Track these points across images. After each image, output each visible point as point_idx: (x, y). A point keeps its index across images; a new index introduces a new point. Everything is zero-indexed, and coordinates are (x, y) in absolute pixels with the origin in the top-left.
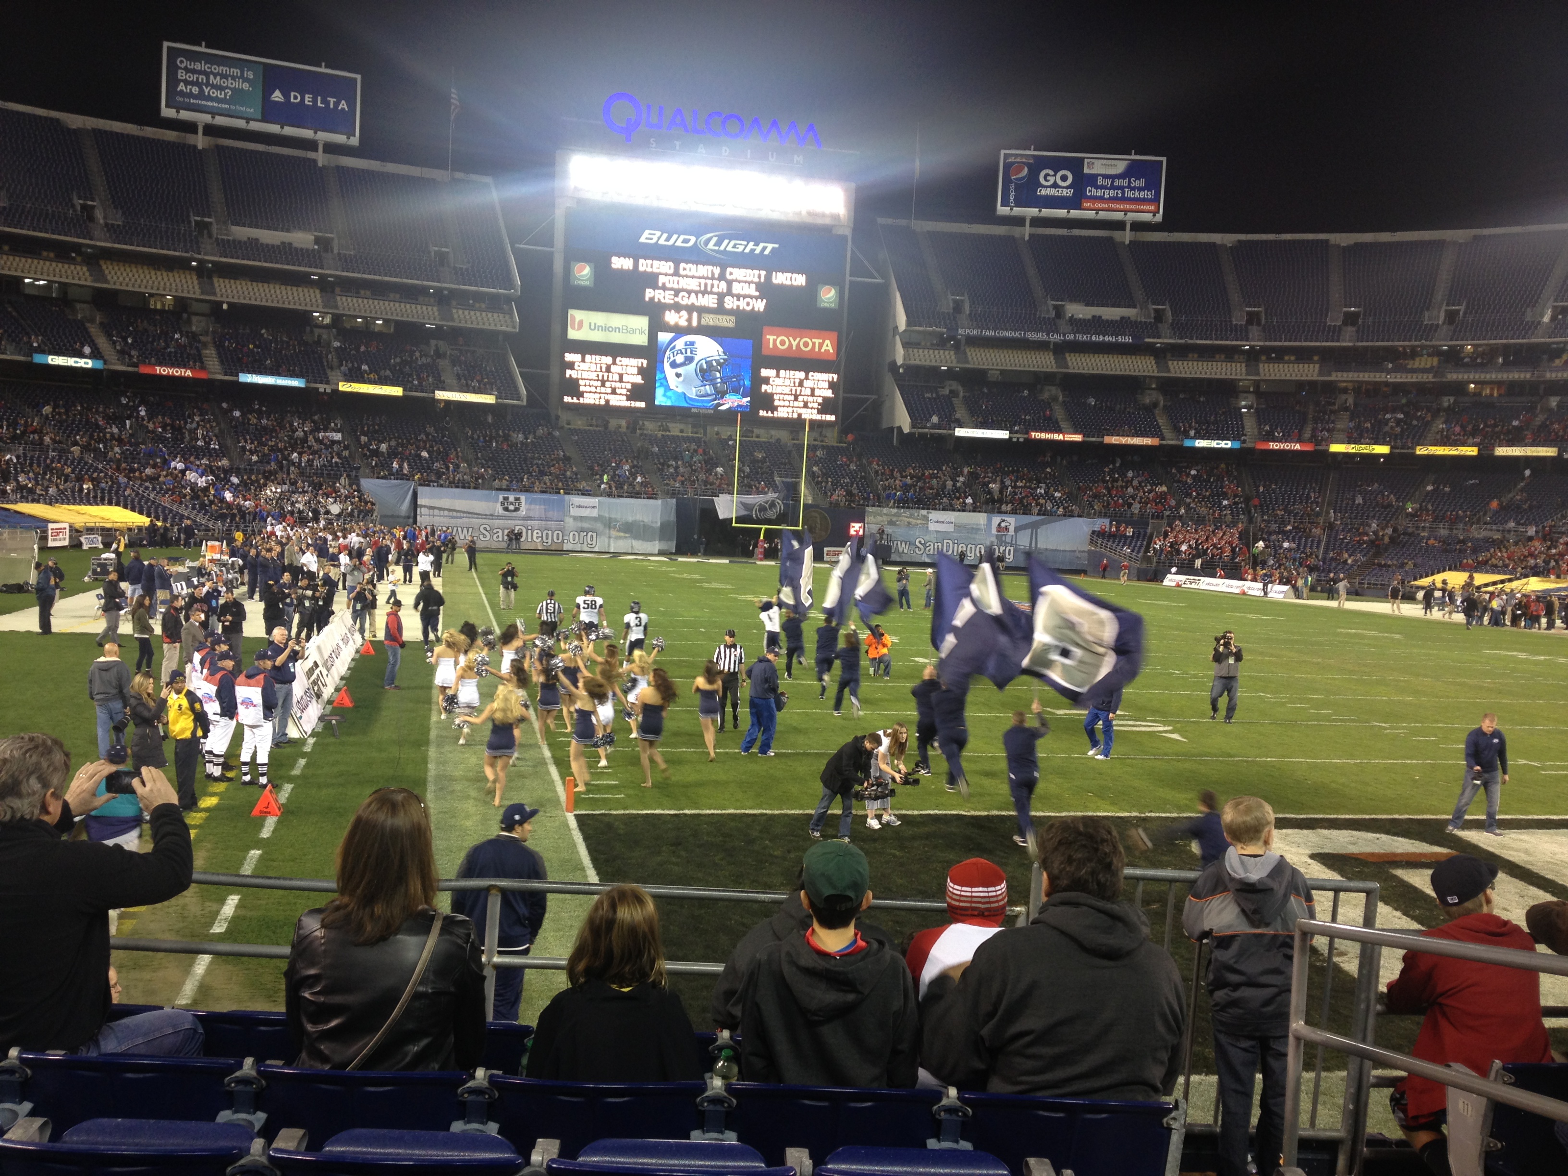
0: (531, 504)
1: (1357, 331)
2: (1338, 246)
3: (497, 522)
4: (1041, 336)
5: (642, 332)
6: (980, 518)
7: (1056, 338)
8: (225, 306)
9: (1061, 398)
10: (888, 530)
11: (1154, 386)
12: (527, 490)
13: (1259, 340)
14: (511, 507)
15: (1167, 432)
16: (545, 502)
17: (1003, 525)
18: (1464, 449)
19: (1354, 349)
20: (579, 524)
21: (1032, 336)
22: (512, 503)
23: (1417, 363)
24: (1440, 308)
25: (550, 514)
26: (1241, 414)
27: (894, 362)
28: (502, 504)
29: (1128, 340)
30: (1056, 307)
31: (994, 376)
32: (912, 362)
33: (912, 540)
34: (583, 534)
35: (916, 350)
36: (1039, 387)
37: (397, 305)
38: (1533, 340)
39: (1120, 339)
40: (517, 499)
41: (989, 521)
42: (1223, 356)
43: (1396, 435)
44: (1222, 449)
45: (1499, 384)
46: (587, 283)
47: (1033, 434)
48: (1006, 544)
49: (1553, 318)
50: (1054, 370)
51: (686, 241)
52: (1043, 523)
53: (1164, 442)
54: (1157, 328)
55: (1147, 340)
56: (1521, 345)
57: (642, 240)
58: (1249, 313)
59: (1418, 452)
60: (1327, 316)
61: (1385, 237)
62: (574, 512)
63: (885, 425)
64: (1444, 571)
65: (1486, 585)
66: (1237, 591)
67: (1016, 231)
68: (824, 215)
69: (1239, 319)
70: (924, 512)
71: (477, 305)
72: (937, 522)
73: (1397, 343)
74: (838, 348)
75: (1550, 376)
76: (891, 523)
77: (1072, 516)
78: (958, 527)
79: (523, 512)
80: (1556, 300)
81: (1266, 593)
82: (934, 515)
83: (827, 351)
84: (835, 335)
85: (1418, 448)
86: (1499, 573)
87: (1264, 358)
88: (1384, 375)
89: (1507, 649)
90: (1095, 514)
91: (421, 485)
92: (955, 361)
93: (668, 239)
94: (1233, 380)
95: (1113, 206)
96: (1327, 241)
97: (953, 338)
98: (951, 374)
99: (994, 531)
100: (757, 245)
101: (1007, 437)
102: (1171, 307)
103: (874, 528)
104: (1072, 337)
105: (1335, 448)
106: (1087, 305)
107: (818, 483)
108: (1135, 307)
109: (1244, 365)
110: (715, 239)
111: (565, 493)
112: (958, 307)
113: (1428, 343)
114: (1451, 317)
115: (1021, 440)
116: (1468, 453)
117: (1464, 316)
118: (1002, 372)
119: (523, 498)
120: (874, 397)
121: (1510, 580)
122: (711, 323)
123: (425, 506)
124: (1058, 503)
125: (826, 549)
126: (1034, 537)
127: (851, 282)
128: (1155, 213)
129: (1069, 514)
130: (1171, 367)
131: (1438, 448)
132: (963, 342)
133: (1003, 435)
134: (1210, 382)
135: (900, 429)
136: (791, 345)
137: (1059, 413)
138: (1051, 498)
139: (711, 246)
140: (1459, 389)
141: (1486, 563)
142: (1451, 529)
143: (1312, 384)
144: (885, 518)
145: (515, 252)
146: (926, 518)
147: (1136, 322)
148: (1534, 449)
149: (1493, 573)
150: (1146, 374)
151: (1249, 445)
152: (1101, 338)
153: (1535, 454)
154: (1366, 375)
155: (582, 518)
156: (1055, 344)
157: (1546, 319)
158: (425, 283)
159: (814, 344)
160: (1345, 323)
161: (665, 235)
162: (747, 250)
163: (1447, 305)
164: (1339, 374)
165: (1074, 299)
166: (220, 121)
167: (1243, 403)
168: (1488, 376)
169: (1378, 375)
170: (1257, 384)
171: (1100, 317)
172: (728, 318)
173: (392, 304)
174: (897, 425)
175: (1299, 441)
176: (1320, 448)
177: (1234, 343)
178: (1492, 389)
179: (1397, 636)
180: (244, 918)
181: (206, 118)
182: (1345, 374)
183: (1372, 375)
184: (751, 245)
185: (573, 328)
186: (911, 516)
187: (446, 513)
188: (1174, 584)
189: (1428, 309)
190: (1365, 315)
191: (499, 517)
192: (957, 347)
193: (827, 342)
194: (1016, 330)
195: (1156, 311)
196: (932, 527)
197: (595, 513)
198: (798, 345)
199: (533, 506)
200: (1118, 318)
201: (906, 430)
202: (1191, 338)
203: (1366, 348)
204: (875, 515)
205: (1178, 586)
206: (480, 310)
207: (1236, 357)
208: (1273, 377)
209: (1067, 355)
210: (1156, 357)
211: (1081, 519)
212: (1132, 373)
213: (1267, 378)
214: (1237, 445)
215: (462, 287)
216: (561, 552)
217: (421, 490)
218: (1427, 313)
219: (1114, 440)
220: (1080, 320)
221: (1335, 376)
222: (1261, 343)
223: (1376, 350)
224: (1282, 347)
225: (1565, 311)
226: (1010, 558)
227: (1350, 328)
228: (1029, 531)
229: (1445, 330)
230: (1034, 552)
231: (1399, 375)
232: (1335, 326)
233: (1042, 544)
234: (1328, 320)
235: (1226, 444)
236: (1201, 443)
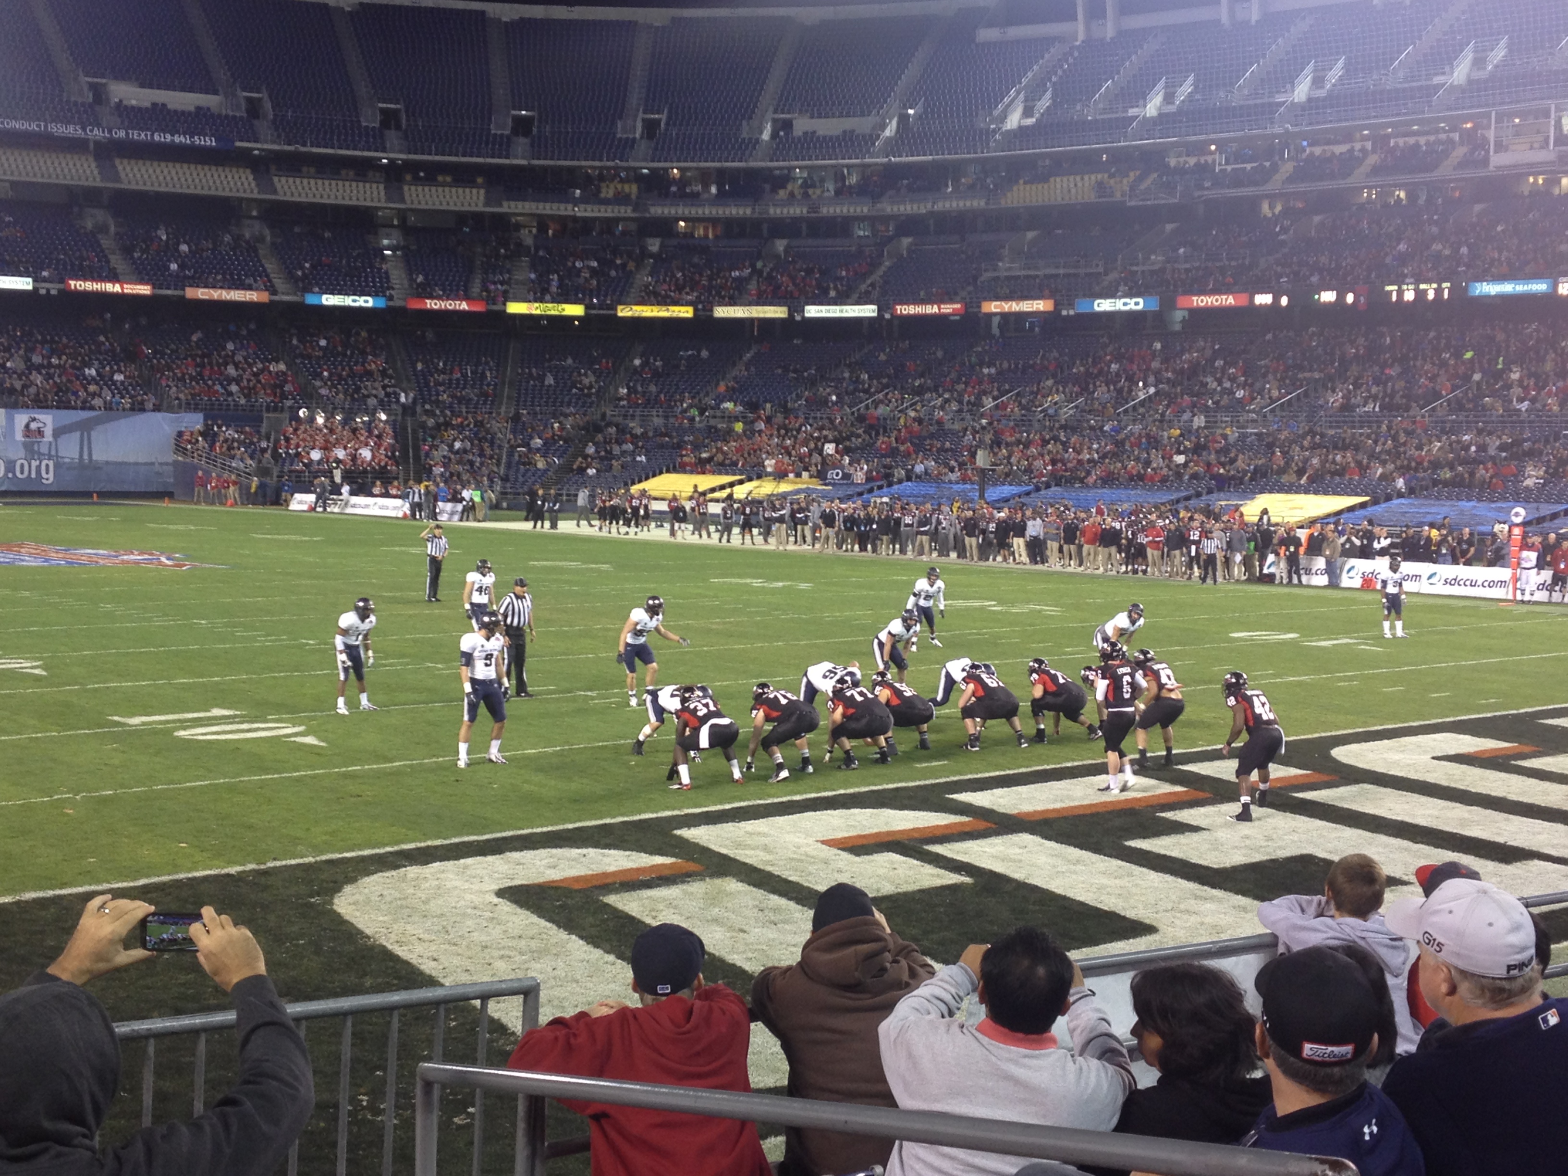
1: (532, 145)
2: (500, 20)
4: (71, 131)
7: (97, 134)
9: (112, 229)
11: (254, 213)
13: (401, 152)
15: (278, 282)
17: (33, 426)
18: (676, 308)
19: (531, 169)
21: (59, 130)
23: (608, 192)
24: (636, 116)
26: (384, 257)
29: (210, 142)
30: (93, 87)
31: (2, 191)
36: (76, 209)
38: (752, 164)
39: (198, 141)
41: (10, 420)
42: (351, 173)
43: (591, 291)
44: (361, 309)
45: (714, 221)
48: (40, 456)
49: (774, 135)
50: (99, 183)
52: (98, 421)
53: (276, 298)
54: (252, 126)
55: (238, 144)
56: (738, 170)
58: (382, 110)
59: (620, 314)
60: (490, 119)
61: (560, 12)
64: (661, 473)
66: (394, 514)
69: (370, 120)
73: (583, 163)
75: (774, 212)
77: (143, 410)
80: (775, 112)
85: (620, 307)
86: (727, 474)
87: (408, 177)
88: (570, 206)
89: (740, 576)
90: (180, 406)
94: (368, 208)
96: (483, 13)
99: (19, 436)
101: (30, 287)
102: (270, 97)
104: (122, 134)
105: (515, 308)
106: (142, 86)
108: (215, 92)
109: (382, 187)
113: (624, 164)
114: (651, 127)
115: (52, 292)
116: (682, 315)
117: (666, 130)
118: (14, 184)
121: (741, 482)
124: (121, 390)
126: (86, 443)
129: (138, 408)
130: (278, 186)
131: (645, 308)
137: (112, 251)
138: (109, 382)
140: (665, 227)
141: (710, 460)
142: (666, 417)
143: (477, 218)
147: (220, 116)
148: (760, 308)
149: (720, 473)
150: (241, 194)
151: (397, 303)
152: (169, 138)
153: (761, 315)
154: (548, 206)
156: (97, 143)
157: (766, 136)
160: (515, 131)
163: (645, 111)
164: (513, 204)
165: (121, 76)
167: (386, 242)
168: (700, 211)
169: (562, 206)
170: (402, 215)
171: (164, 105)
175: (467, 298)
176: (495, 308)
177: (366, 154)
178: (706, 229)
179: (605, 567)
182: (520, 204)
183: (555, 206)
189: (620, 118)
190: (540, 121)
194: (31, 120)
195: (249, 100)
200: (192, 109)
202: (304, 145)
203: (545, 168)
207: (370, 174)
208: (423, 206)
210: (255, 171)
211: (159, 415)
212: (220, 193)
213: (415, 206)
214: (381, 303)
218: (619, 124)
219: (201, 293)
220: (133, 108)
221: (508, 207)
222: (403, 156)
223: (557, 171)
224: (433, 163)
225: (787, 125)
226: (49, 478)
227: (523, 140)
228: (77, 434)
229: (643, 147)
230: (88, 467)
231: (589, 207)
232: (502, 135)
233: (100, 455)
234: (492, 126)
235: (366, 302)
236: (330, 300)
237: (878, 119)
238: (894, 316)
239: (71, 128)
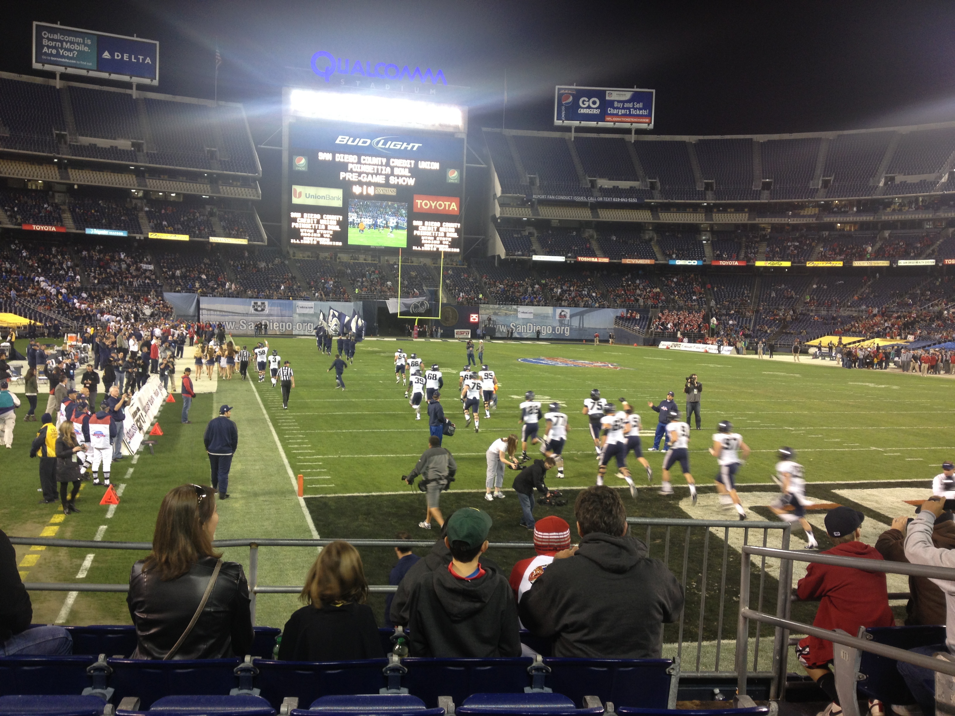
0: (271, 306)
1: (771, 194)
2: (759, 142)
3: (250, 318)
4: (582, 199)
5: (339, 199)
6: (549, 310)
7: (592, 200)
8: (76, 187)
9: (595, 236)
10: (494, 318)
11: (651, 228)
12: (268, 297)
13: (712, 200)
14: (259, 309)
15: (658, 256)
16: (280, 305)
17: (563, 313)
18: (835, 262)
19: (769, 204)
20: (302, 318)
21: (577, 199)
22: (259, 306)
23: (806, 212)
24: (819, 179)
25: (284, 312)
26: (703, 244)
27: (495, 215)
28: (254, 307)
29: (635, 200)
30: (591, 181)
31: (555, 224)
32: (506, 215)
33: (508, 324)
34: (304, 324)
35: (507, 208)
36: (582, 229)
37: (184, 184)
38: (874, 197)
39: (630, 200)
40: (263, 303)
41: (555, 311)
42: (691, 210)
43: (794, 255)
44: (692, 266)
45: (855, 223)
46: (304, 169)
47: (579, 258)
48: (565, 325)
49: (886, 184)
50: (591, 219)
51: (365, 142)
52: (586, 312)
53: (657, 262)
54: (652, 193)
55: (646, 200)
56: (868, 200)
57: (337, 142)
58: (706, 183)
59: (808, 265)
60: (752, 184)
61: (786, 136)
62: (299, 311)
63: (490, 254)
64: (824, 335)
65: (850, 344)
66: (703, 351)
67: (566, 135)
68: (449, 126)
69: (700, 187)
70: (515, 307)
71: (235, 183)
72: (523, 313)
73: (793, 200)
74: (460, 207)
75: (884, 218)
76: (495, 314)
77: (604, 308)
78: (536, 315)
79: (267, 311)
80: (887, 173)
81: (719, 352)
82: (521, 309)
83: (453, 209)
84: (458, 199)
85: (808, 262)
86: (857, 336)
87: (715, 210)
88: (786, 219)
89: (863, 382)
90: (617, 306)
91: (202, 296)
92: (531, 215)
93: (353, 141)
94: (697, 224)
95: (624, 119)
96: (751, 139)
97: (530, 200)
98: (529, 222)
99: (557, 317)
100: (408, 144)
101: (564, 260)
102: (660, 180)
103: (485, 317)
104: (601, 199)
105: (759, 264)
106: (610, 180)
107: (450, 290)
108: (638, 181)
109: (703, 215)
110: (382, 141)
111: (293, 299)
112: (532, 182)
113: (812, 200)
114: (826, 184)
115: (572, 262)
116: (837, 265)
117: (833, 183)
118: (560, 221)
119: (266, 303)
120: (483, 237)
121: (864, 340)
122: (382, 193)
123: (205, 309)
124: (595, 300)
125: (456, 331)
126: (581, 320)
127: (467, 167)
128: (649, 124)
129: (602, 307)
130: (661, 217)
131: (820, 262)
132: (536, 203)
133: (562, 259)
134: (684, 225)
135: (499, 256)
136: (431, 206)
137: (595, 245)
138: (591, 297)
139: (380, 145)
140: (831, 226)
141: (849, 330)
142: (828, 311)
143: (744, 226)
144: (491, 311)
145: (258, 150)
146: (516, 311)
147: (639, 190)
148: (876, 262)
149: (853, 336)
150: (646, 221)
151: (708, 263)
152: (619, 199)
153: (876, 265)
154: (776, 219)
155: (304, 315)
156: (592, 203)
157: (881, 184)
158: (202, 170)
159: (445, 205)
160: (763, 189)
161: (351, 139)
162: (403, 148)
163: (824, 176)
164: (760, 219)
165: (602, 176)
166: (70, 71)
167: (704, 238)
168: (848, 219)
169: (783, 219)
170: (711, 226)
171: (618, 187)
172: (392, 189)
173: (181, 183)
174: (497, 254)
175: (737, 260)
176: (750, 264)
177: (698, 201)
178: (850, 227)
179: (798, 375)
180: (98, 568)
181: (62, 69)
182: (764, 219)
183: (780, 219)
184: (405, 145)
185: (295, 197)
186: (507, 310)
187: (218, 313)
188: (665, 347)
189: (812, 180)
190: (775, 183)
191: (252, 315)
192: (532, 206)
193: (453, 204)
194: (567, 195)
195: (651, 183)
196: (520, 316)
197: (312, 311)
198: (435, 206)
199: (273, 308)
200: (628, 187)
201: (503, 257)
202: (672, 199)
203: (776, 203)
204: (486, 309)
205: (668, 348)
206: (237, 186)
207: (699, 210)
208: (721, 222)
209: (599, 210)
210: (651, 211)
211: (609, 310)
212: (638, 221)
213: (718, 222)
214: (701, 263)
215: (225, 172)
216: (291, 336)
217: (202, 299)
218: (811, 182)
219: (628, 261)
220: (606, 189)
221: (758, 221)
222: (713, 202)
223: (782, 204)
224: (726, 204)
225: (892, 179)
226: (567, 334)
227: (766, 192)
228: (578, 317)
229: (822, 192)
230: (581, 329)
231: (795, 219)
232: (757, 191)
233: (586, 325)
234: (753, 187)
235: (694, 263)
236: (679, 262)
237: (938, 174)
238: (944, 265)
239: (582, 198)
